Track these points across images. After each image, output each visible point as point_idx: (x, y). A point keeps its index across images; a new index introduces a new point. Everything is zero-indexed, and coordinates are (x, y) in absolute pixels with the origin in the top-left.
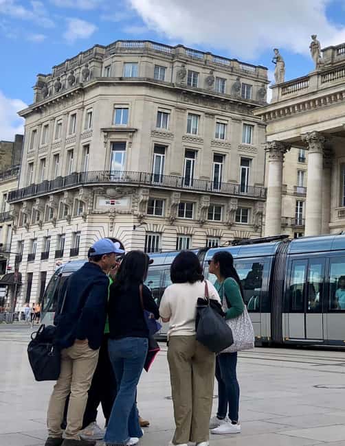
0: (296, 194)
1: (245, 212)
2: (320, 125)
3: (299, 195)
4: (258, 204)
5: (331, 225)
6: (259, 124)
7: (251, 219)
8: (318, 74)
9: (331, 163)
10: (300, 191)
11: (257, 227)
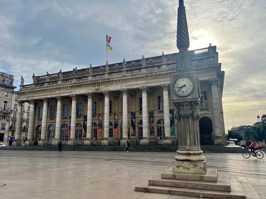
0: (27, 113)
1: (5, 116)
2: (35, 97)
3: (28, 113)
4: (9, 114)
5: (35, 122)
6: (10, 92)
7: (7, 118)
8: (35, 84)
9: (36, 107)
10: (28, 112)
11: (8, 121)
